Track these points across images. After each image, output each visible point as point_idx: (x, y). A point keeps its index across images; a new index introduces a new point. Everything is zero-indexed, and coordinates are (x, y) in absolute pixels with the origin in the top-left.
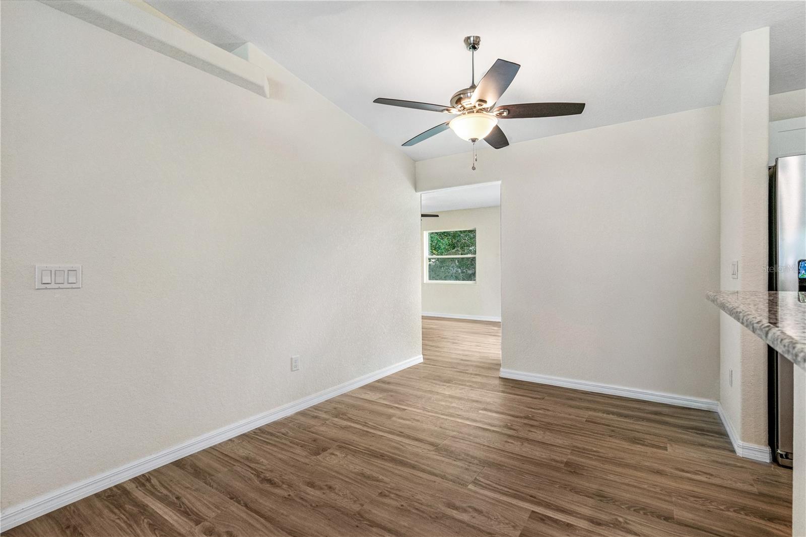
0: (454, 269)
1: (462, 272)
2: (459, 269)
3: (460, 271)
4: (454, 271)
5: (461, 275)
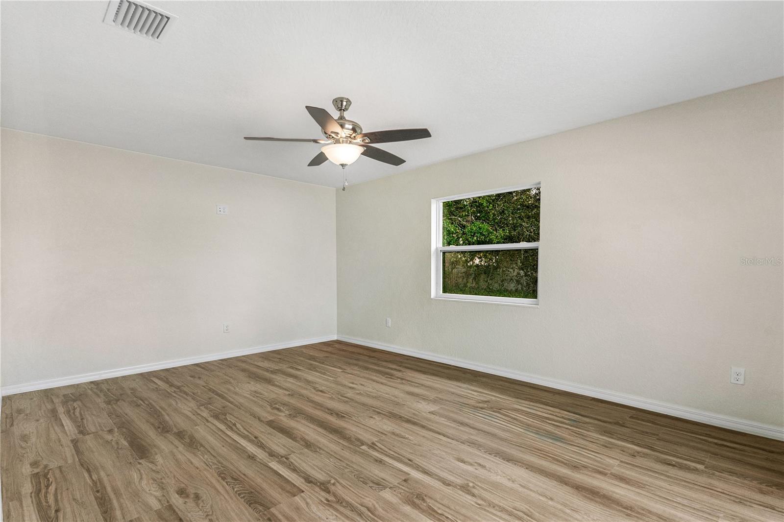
0: (514, 270)
1: (526, 275)
2: (522, 271)
3: (522, 273)
4: (515, 274)
5: (524, 278)
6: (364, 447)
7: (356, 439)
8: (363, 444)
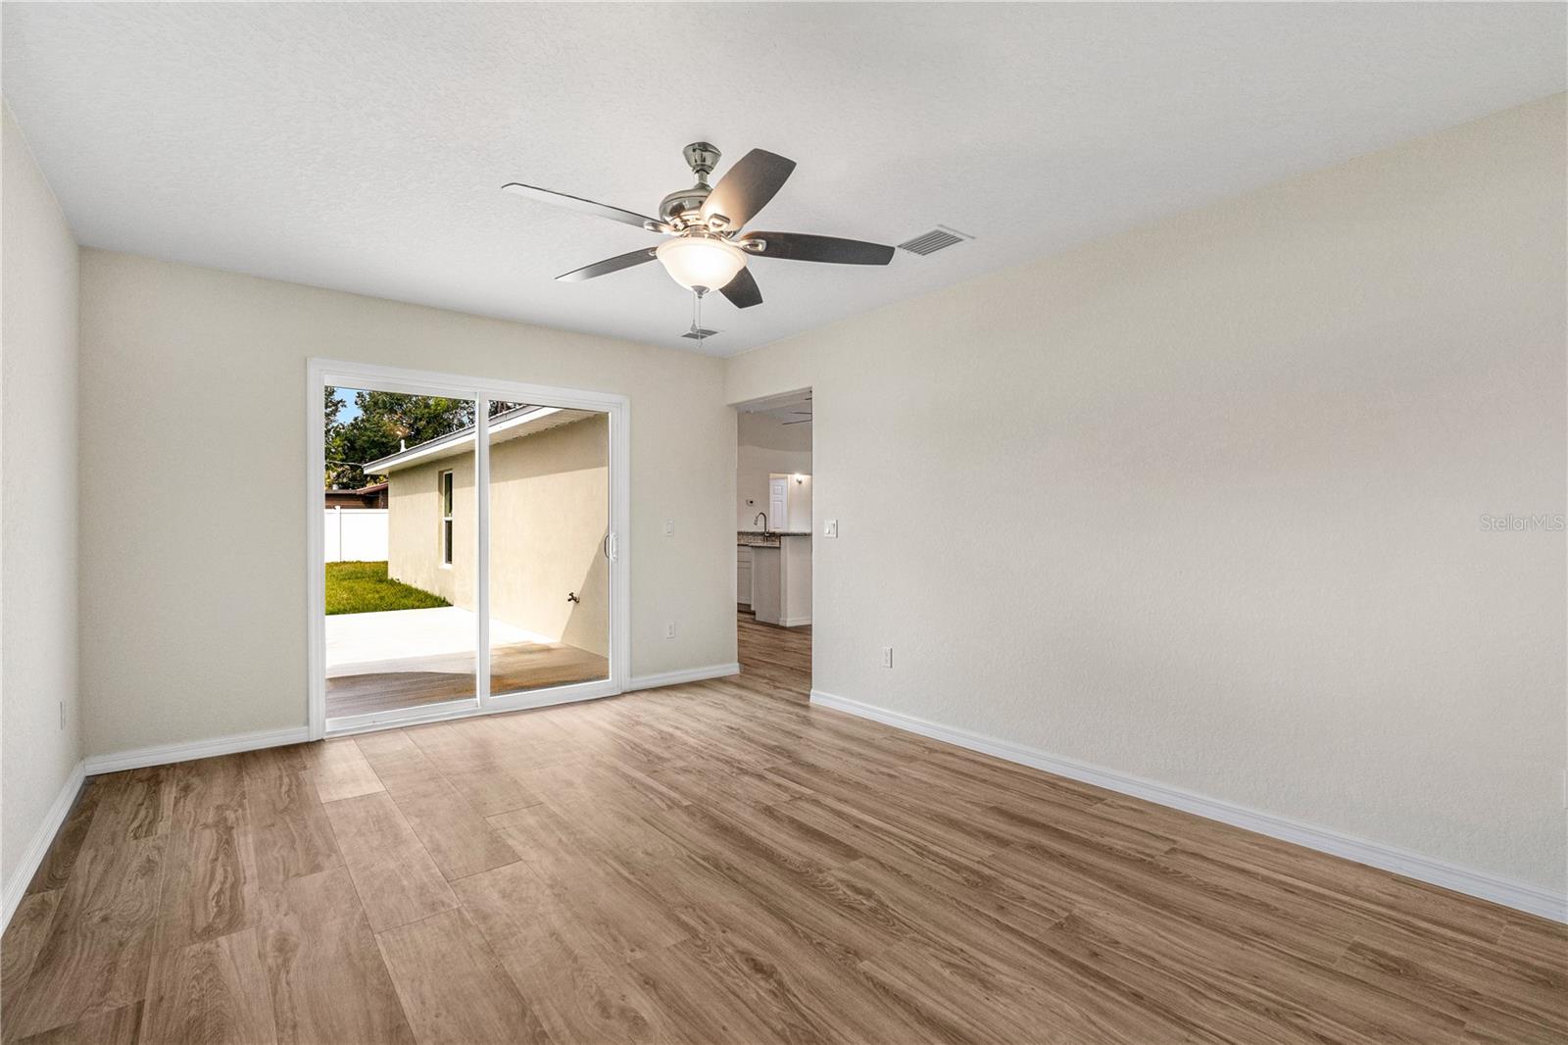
6: (686, 803)
7: (695, 815)
8: (687, 807)
